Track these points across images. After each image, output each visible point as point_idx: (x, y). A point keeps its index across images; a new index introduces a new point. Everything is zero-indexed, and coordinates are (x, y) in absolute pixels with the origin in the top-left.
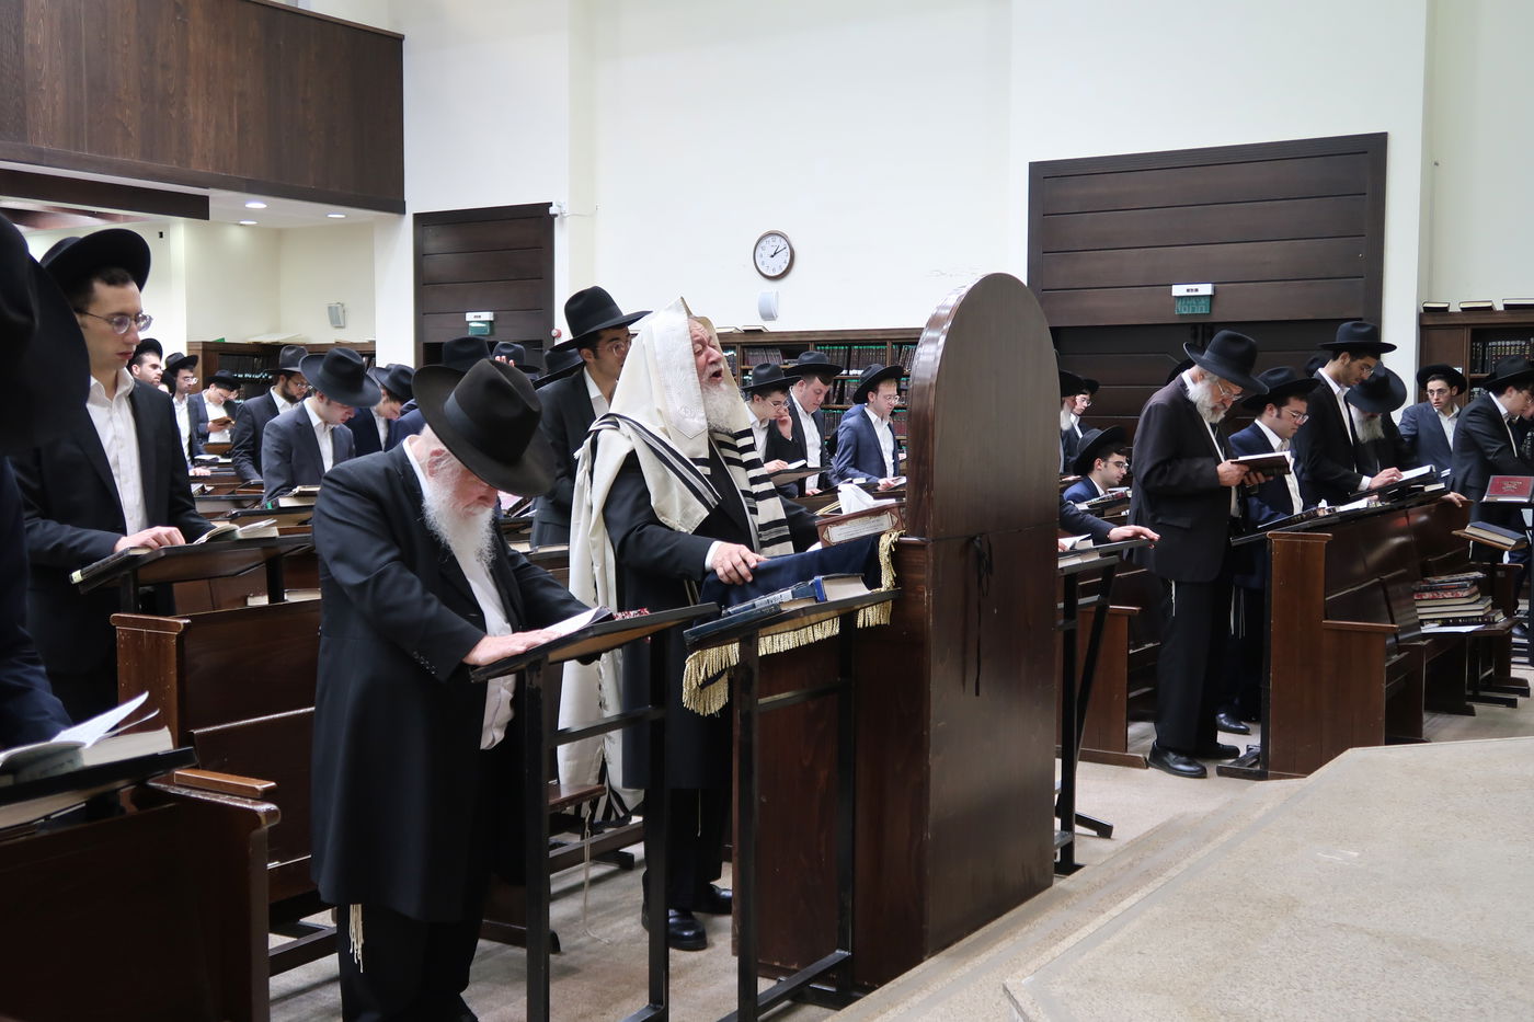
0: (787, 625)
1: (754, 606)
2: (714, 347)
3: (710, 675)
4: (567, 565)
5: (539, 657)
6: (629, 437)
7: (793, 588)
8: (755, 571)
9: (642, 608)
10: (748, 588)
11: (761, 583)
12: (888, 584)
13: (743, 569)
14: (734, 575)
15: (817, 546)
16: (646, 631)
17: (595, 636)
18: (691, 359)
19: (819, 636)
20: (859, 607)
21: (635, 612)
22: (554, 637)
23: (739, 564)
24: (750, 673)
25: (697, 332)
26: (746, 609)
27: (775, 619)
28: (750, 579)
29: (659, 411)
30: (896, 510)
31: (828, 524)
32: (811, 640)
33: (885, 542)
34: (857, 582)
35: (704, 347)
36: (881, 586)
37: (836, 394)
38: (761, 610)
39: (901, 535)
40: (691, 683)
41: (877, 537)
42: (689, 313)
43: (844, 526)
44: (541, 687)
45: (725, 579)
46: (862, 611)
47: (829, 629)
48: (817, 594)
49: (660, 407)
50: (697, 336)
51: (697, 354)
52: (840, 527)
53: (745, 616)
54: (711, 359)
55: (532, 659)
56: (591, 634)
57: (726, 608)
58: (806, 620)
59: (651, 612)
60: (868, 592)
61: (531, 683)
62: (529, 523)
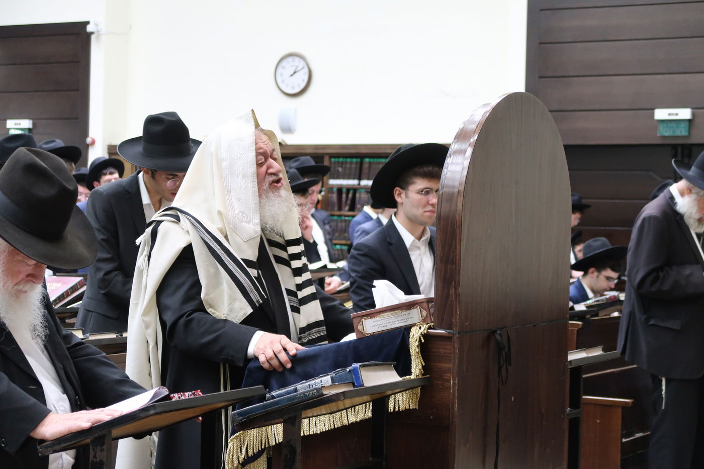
0: (323, 409)
1: (296, 390)
2: (275, 159)
3: (250, 454)
4: (125, 350)
5: (104, 432)
6: (188, 232)
7: (333, 374)
8: (294, 359)
9: (196, 389)
10: (288, 374)
11: (299, 369)
12: (418, 372)
13: (283, 357)
14: (275, 362)
15: (351, 337)
16: (198, 411)
17: (156, 414)
18: (253, 168)
19: (352, 419)
20: (390, 392)
21: (190, 393)
22: (117, 414)
23: (279, 352)
24: (293, 451)
25: (261, 145)
26: (288, 393)
27: (318, 401)
28: (289, 366)
29: (220, 213)
30: (425, 305)
31: (363, 316)
32: (345, 422)
33: (415, 334)
34: (390, 370)
35: (266, 159)
36: (410, 374)
37: (349, 202)
38: (304, 393)
39: (430, 328)
40: (232, 462)
41: (408, 329)
42: (257, 125)
43: (377, 319)
44: (105, 461)
45: (266, 366)
46: (393, 396)
47: (363, 412)
48: (355, 381)
49: (221, 209)
50: (261, 148)
51: (259, 165)
52: (374, 319)
53: (290, 399)
54: (270, 171)
55: (97, 435)
56: (152, 412)
57: (269, 392)
58: (341, 405)
59: (203, 394)
60: (398, 379)
61: (95, 457)
62: (74, 313)
